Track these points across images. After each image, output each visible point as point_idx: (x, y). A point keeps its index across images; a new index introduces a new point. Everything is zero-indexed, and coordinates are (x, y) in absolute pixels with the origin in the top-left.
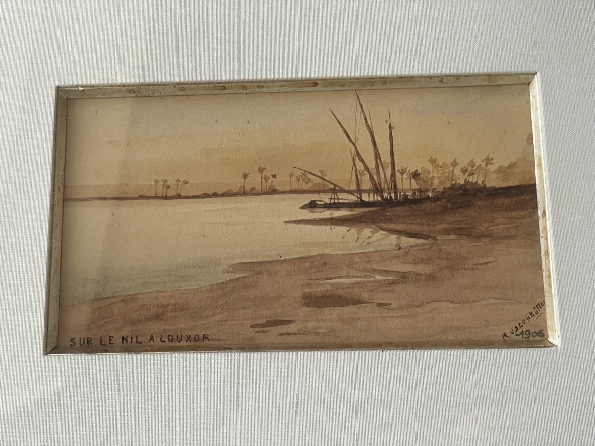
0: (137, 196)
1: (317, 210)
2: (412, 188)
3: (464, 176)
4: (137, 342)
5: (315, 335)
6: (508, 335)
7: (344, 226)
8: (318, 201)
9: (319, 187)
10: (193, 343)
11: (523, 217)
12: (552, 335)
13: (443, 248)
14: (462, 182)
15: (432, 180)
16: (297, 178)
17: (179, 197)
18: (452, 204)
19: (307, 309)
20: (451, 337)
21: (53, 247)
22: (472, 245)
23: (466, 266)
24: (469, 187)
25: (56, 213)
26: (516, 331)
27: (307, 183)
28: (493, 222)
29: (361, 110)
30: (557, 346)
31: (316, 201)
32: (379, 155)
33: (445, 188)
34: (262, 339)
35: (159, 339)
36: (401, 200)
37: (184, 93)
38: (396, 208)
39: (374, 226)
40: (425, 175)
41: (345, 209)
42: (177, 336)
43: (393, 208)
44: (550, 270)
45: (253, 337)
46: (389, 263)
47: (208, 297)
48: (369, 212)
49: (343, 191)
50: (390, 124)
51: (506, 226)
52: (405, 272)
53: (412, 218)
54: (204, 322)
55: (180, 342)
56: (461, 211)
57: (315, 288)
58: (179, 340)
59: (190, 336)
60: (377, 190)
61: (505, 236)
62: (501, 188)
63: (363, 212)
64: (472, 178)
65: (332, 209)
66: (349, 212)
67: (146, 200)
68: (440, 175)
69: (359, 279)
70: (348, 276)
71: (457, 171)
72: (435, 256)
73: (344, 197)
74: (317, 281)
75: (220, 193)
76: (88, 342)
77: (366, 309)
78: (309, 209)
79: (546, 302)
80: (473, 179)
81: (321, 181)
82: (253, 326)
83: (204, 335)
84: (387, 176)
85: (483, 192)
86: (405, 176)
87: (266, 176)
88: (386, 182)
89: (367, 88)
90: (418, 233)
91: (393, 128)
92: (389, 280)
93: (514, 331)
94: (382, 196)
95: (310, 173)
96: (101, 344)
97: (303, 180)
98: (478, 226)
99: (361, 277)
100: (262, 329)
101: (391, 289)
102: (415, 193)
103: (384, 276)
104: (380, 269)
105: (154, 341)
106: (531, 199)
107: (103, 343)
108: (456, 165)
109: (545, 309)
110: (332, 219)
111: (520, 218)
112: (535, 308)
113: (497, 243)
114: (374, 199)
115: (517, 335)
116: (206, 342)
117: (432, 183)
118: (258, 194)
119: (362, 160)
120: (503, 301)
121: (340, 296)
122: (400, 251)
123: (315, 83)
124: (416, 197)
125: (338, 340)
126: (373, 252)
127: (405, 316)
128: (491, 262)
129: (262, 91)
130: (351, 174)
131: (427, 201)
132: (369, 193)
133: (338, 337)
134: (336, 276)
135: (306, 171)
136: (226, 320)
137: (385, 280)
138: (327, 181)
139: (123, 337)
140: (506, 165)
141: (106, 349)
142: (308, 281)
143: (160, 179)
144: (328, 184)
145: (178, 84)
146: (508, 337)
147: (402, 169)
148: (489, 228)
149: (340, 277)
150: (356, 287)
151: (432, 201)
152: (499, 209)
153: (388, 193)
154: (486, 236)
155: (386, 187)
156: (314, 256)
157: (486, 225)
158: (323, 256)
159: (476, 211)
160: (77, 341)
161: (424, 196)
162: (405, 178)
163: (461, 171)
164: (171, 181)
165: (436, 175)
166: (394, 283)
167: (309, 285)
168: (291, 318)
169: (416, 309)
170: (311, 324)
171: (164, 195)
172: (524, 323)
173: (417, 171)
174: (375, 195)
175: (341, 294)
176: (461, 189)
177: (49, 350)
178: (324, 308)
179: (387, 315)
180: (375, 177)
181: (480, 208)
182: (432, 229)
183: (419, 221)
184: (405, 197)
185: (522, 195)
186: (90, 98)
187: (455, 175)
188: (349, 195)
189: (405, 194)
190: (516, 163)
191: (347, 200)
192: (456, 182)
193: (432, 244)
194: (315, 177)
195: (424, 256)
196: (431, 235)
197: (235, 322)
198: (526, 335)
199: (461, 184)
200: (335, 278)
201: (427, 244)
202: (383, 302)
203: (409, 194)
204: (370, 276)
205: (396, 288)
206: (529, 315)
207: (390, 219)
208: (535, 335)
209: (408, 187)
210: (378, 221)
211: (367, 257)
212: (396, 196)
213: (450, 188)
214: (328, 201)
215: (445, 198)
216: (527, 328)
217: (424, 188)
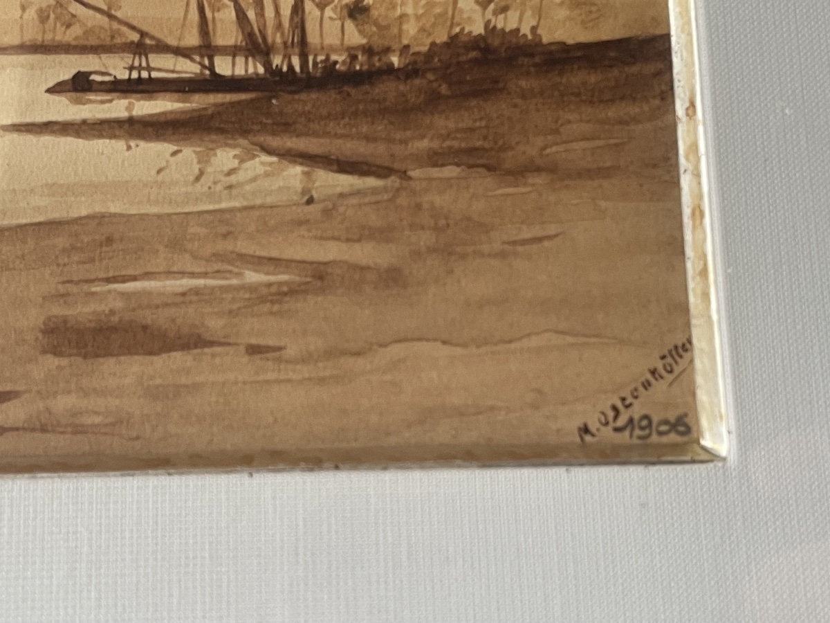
1: (92, 97)
2: (347, 42)
3: (483, 15)
5: (75, 433)
6: (593, 431)
7: (165, 140)
8: (96, 73)
9: (99, 38)
11: (635, 120)
12: (711, 429)
13: (426, 199)
14: (478, 29)
15: (401, 24)
16: (40, 11)
18: (450, 85)
19: (52, 362)
20: (442, 434)
22: (500, 191)
23: (486, 248)
24: (495, 42)
26: (616, 418)
27: (68, 26)
28: (556, 132)
30: (724, 459)
31: (91, 73)
33: (433, 44)
36: (318, 75)
38: (303, 96)
40: (383, 10)
41: (168, 95)
43: (297, 97)
44: (704, 256)
46: (280, 239)
48: (232, 104)
49: (162, 48)
52: (325, 264)
53: (347, 119)
56: (474, 103)
60: (255, 46)
61: (589, 171)
62: (580, 46)
63: (215, 105)
64: (506, 18)
65: (135, 96)
68: (421, 11)
69: (201, 282)
70: (169, 274)
72: (405, 223)
74: (85, 287)
77: (218, 360)
78: (69, 94)
79: (695, 341)
80: (508, 22)
81: (103, 20)
84: (282, 12)
85: (532, 55)
86: (329, 12)
88: (279, 26)
90: (360, 159)
92: (280, 284)
94: (267, 65)
95: (76, 1)
97: (57, 18)
98: (518, 143)
99: (205, 275)
101: (286, 306)
102: (354, 58)
103: (267, 274)
104: (258, 253)
106: (658, 74)
109: (692, 361)
110: (131, 121)
112: (663, 357)
113: (567, 187)
114: (246, 71)
115: (617, 430)
117: (400, 30)
120: (582, 340)
122: (310, 208)
124: (358, 68)
125: (137, 444)
127: (322, 381)
128: (549, 238)
130: (187, 5)
131: (385, 77)
132: (234, 56)
133: (138, 438)
134: (137, 273)
137: (269, 285)
138: (121, 22)
142: (60, 286)
144: (124, 29)
146: (593, 435)
148: (545, 148)
149: (148, 275)
151: (398, 78)
152: (573, 98)
153: (285, 57)
154: (538, 170)
155: (279, 40)
156: (81, 218)
157: (539, 141)
158: (100, 219)
159: (515, 106)
161: (377, 64)
162: (331, 18)
163: (478, 2)
165: (409, 10)
166: (293, 291)
167: (62, 296)
168: (8, 388)
169: (351, 360)
170: (63, 403)
172: (636, 397)
174: (250, 59)
175: (149, 322)
176: (474, 49)
178: (101, 360)
179: (271, 376)
180: (251, 14)
181: (524, 97)
182: (398, 149)
183: (364, 129)
184: (330, 67)
185: (634, 63)
187: (462, 11)
188: (181, 59)
191: (173, 72)
192: (463, 29)
193: (398, 190)
194: (91, 12)
195: (375, 220)
196: (396, 166)
198: (642, 428)
199: (476, 33)
200: (134, 278)
201: (385, 189)
202: (262, 341)
203: (339, 58)
204: (230, 272)
205: (299, 305)
206: (649, 377)
207: (286, 124)
208: (664, 428)
209: (337, 42)
210: (256, 127)
211: (223, 223)
212: (304, 63)
213: (446, 45)
214: (124, 75)
215: (434, 70)
216: (645, 411)
217: (378, 43)
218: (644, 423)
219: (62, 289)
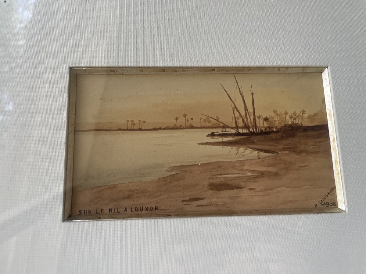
0: (117, 129)
1: (215, 137)
3: (291, 120)
4: (118, 212)
5: (217, 206)
6: (318, 205)
7: (230, 146)
8: (216, 132)
9: (216, 125)
10: (150, 212)
11: (322, 142)
12: (341, 205)
13: (282, 158)
14: (290, 123)
15: (275, 122)
16: (204, 120)
17: (140, 129)
18: (285, 134)
19: (211, 191)
20: (288, 206)
21: (68, 158)
22: (297, 156)
23: (294, 168)
24: (294, 126)
25: (70, 139)
26: (322, 202)
27: (210, 123)
28: (307, 144)
29: (237, 84)
30: (345, 212)
31: (214, 132)
32: (247, 108)
33: (282, 126)
34: (187, 208)
35: (130, 210)
36: (259, 132)
37: (142, 73)
38: (256, 137)
39: (245, 146)
40: (271, 119)
41: (230, 137)
42: (140, 208)
43: (255, 137)
44: (338, 170)
45: (183, 208)
46: (254, 166)
47: (157, 185)
48: (243, 138)
49: (228, 127)
50: (252, 92)
51: (314, 147)
52: (263, 171)
53: (265, 142)
54: (155, 199)
55: (142, 211)
56: (290, 138)
57: (216, 180)
58: (141, 210)
59: (148, 207)
60: (246, 127)
61: (314, 152)
62: (310, 127)
63: (239, 139)
65: (223, 137)
66: (232, 139)
67: (122, 131)
68: (279, 119)
69: (239, 175)
70: (233, 173)
71: (288, 117)
72: (278, 163)
73: (229, 131)
74: (216, 176)
75: (163, 127)
76: (89, 213)
77: (243, 191)
78: (211, 137)
79: (336, 187)
80: (296, 122)
81: (216, 122)
82: (183, 201)
83: (155, 207)
84: (251, 119)
85: (301, 128)
86: (260, 120)
87: (187, 119)
88: (251, 122)
89: (240, 73)
90: (268, 150)
91: (254, 94)
92: (255, 175)
93: (321, 203)
94: (249, 130)
95: (211, 117)
96: (96, 213)
97: (207, 121)
98: (299, 146)
99: (239, 174)
100: (187, 203)
101: (256, 180)
102: (266, 129)
103: (252, 173)
104: (250, 169)
105: (127, 211)
106: (326, 133)
107: (98, 213)
108: (287, 114)
109: (336, 191)
110: (223, 142)
111: (320, 142)
112: (330, 190)
113: (310, 155)
114: (245, 132)
115: (322, 205)
116: (156, 211)
117: (275, 123)
118: (184, 128)
119: (238, 111)
120: (314, 187)
121: (229, 184)
122: (259, 160)
123: (213, 69)
124: (267, 131)
125: (229, 208)
126: (245, 160)
127: (264, 195)
128: (307, 166)
129: (185, 73)
130: (233, 118)
131: (272, 133)
132: (242, 129)
133: (229, 207)
135: (208, 117)
136: (168, 198)
137: (252, 176)
138: (220, 122)
139: (109, 209)
140: (312, 114)
141: (99, 216)
142: (211, 176)
143: (130, 120)
144: (221, 123)
145: (139, 68)
147: (259, 116)
149: (228, 174)
150: (237, 179)
151: (275, 133)
152: (310, 137)
153: (252, 129)
154: (304, 152)
155: (251, 125)
156: (215, 162)
157: (304, 146)
158: (219, 162)
159: (298, 139)
160: (83, 212)
161: (271, 130)
163: (290, 117)
164: (136, 121)
165: (276, 119)
166: (257, 177)
167: (212, 178)
168: (203, 197)
169: (270, 191)
170: (214, 200)
171: (132, 129)
172: (325, 198)
173: (267, 117)
174: (246, 129)
176: (290, 127)
177: (66, 218)
178: (221, 191)
179: (255, 194)
180: (245, 120)
181: (300, 137)
182: (276, 148)
183: (269, 144)
184: (261, 131)
185: (321, 130)
186: (89, 74)
187: (287, 119)
188: (232, 129)
189: (261, 129)
190: (317, 113)
191: (230, 132)
192: (287, 123)
193: (276, 156)
194: (214, 120)
195: (272, 162)
196: (276, 151)
197: (172, 199)
198: (327, 205)
199: (290, 124)
200: (226, 174)
201: (274, 156)
202: (252, 187)
203: (263, 129)
204: (244, 173)
205: (259, 180)
206: (328, 194)
207: (254, 143)
208: (331, 205)
209: (263, 126)
210: (248, 143)
211: (242, 163)
212: (256, 130)
213: (284, 126)
214: (221, 133)
215: (282, 131)
216: (328, 201)
217: (271, 126)
218: (327, 204)
219: (212, 176)
